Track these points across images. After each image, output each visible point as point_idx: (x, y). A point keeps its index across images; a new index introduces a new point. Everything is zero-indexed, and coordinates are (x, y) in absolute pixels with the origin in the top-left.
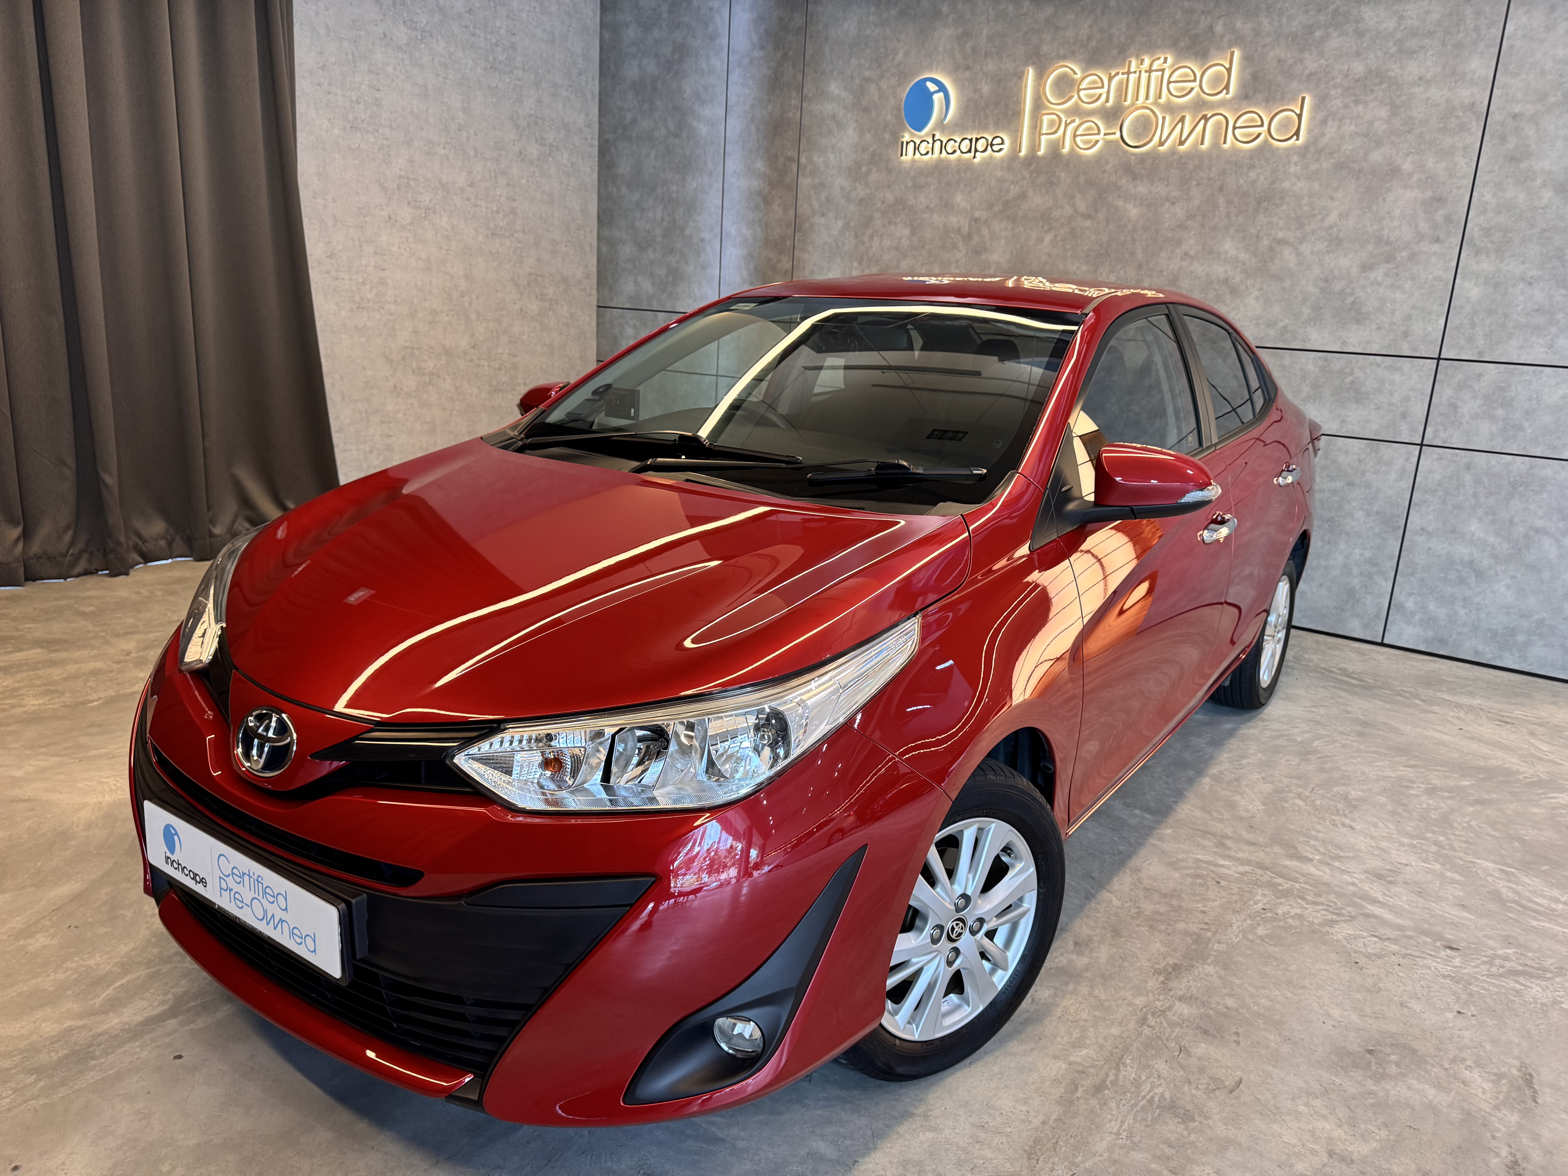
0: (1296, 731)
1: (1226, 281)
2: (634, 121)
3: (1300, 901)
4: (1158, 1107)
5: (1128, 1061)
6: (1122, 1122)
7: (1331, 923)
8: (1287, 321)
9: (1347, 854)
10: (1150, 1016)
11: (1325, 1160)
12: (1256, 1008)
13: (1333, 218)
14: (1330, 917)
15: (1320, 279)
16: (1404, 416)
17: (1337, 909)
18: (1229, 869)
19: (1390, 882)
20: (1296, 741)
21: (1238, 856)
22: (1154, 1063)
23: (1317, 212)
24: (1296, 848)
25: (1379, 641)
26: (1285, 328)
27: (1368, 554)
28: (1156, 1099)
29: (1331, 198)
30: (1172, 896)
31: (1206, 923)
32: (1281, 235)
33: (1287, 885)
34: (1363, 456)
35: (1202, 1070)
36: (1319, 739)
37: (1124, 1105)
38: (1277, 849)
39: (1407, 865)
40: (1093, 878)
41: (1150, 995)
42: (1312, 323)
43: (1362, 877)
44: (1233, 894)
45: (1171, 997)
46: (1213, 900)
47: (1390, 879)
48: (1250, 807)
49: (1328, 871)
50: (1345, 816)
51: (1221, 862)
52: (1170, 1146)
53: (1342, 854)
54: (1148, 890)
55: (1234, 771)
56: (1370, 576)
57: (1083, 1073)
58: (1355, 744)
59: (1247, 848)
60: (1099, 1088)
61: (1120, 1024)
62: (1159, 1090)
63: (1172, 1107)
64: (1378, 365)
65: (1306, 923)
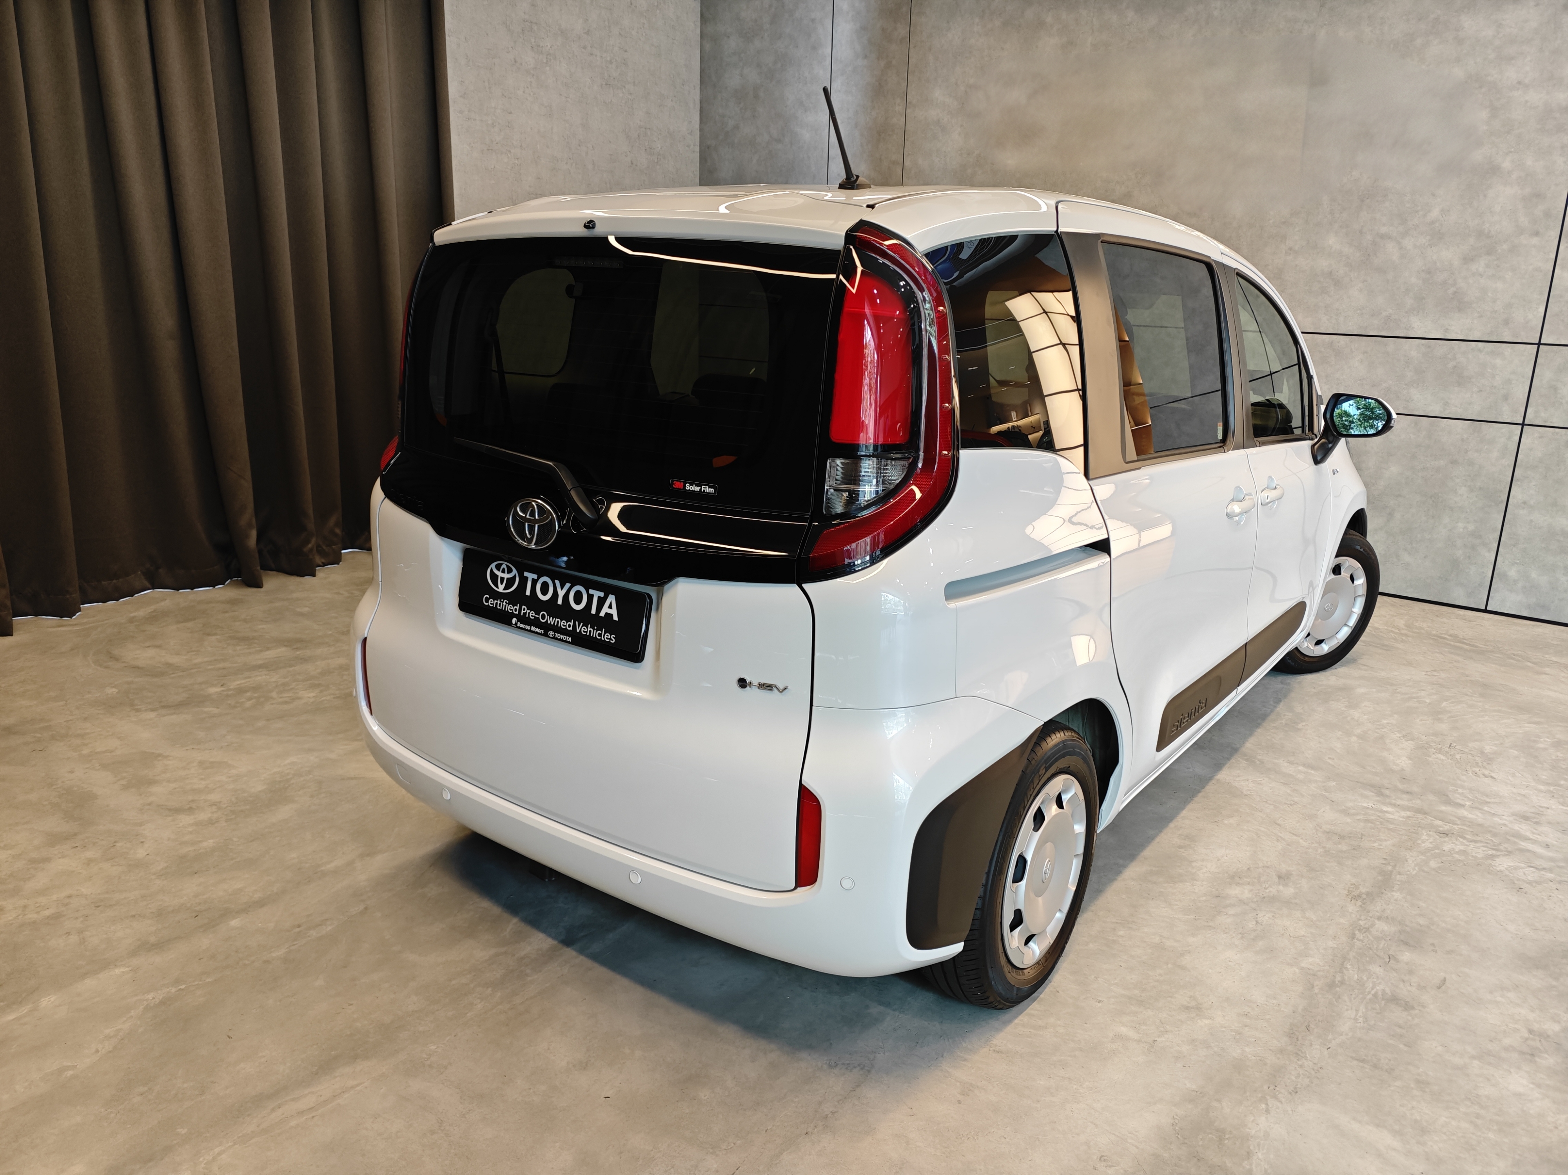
0: (1423, 693)
1: (1331, 273)
2: (736, 127)
3: (1461, 840)
4: (1383, 999)
5: (1349, 967)
6: (1357, 1011)
7: (1492, 857)
8: (1390, 311)
9: (1493, 800)
10: (1357, 932)
11: (1526, 1035)
12: (1444, 925)
13: (1435, 213)
14: (1490, 852)
15: (1423, 271)
16: (1506, 398)
17: (1495, 846)
18: (1393, 814)
19: (1536, 823)
20: (1426, 702)
21: (1398, 803)
22: (1371, 968)
23: (1419, 208)
24: (1447, 796)
25: (1483, 608)
26: (1388, 317)
27: (1471, 527)
28: (1380, 993)
29: (1434, 195)
30: (1350, 837)
31: (1384, 859)
32: (1384, 230)
33: (1446, 827)
34: (1465, 436)
35: (1411, 972)
36: (1446, 700)
37: (1354, 999)
38: (1431, 797)
39: (1548, 808)
40: (1279, 825)
41: (1354, 916)
42: (1415, 312)
43: (1511, 818)
44: (1402, 835)
45: (1371, 917)
46: (1386, 840)
47: (1535, 820)
48: (1398, 762)
49: (1479, 814)
50: (1485, 768)
51: (1385, 809)
52: (1400, 1027)
53: (1488, 800)
54: (1328, 833)
55: (1377, 730)
56: (1473, 548)
57: (1314, 975)
58: (1480, 704)
59: (1405, 796)
60: (1331, 985)
61: (1334, 938)
62: (1379, 988)
63: (1394, 999)
64: (1480, 351)
65: (1470, 857)
